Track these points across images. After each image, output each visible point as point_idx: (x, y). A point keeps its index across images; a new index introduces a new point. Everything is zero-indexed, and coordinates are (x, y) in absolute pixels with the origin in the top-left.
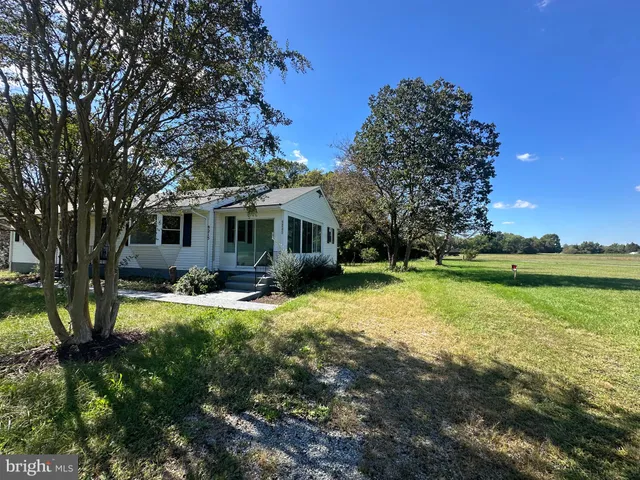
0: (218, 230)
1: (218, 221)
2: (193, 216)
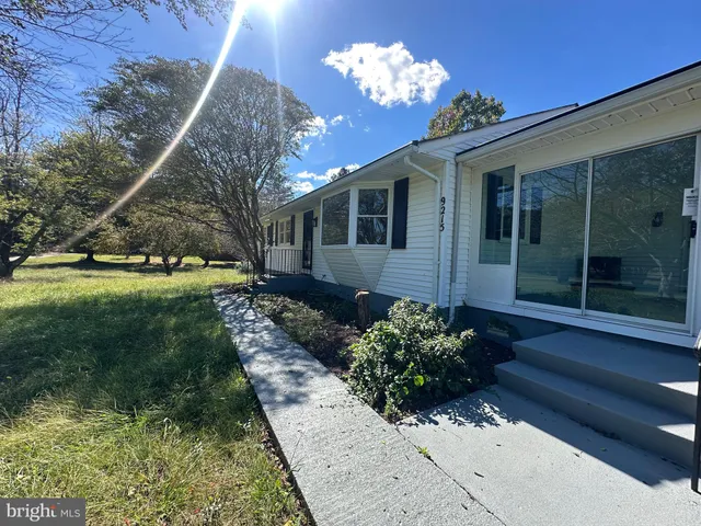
0: (464, 209)
1: (465, 187)
2: (410, 181)
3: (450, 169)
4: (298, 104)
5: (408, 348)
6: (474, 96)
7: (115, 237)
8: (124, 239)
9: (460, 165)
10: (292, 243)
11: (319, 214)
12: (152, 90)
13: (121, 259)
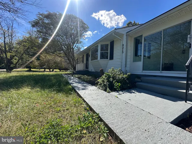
0: (129, 48)
1: (129, 42)
2: (114, 41)
3: (125, 37)
4: (85, 24)
5: (113, 78)
6: (133, 22)
7: (37, 63)
8: (39, 63)
9: (128, 35)
10: (83, 62)
11: (90, 54)
12: (46, 21)
13: (38, 70)
